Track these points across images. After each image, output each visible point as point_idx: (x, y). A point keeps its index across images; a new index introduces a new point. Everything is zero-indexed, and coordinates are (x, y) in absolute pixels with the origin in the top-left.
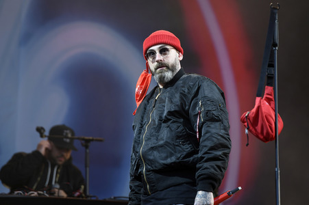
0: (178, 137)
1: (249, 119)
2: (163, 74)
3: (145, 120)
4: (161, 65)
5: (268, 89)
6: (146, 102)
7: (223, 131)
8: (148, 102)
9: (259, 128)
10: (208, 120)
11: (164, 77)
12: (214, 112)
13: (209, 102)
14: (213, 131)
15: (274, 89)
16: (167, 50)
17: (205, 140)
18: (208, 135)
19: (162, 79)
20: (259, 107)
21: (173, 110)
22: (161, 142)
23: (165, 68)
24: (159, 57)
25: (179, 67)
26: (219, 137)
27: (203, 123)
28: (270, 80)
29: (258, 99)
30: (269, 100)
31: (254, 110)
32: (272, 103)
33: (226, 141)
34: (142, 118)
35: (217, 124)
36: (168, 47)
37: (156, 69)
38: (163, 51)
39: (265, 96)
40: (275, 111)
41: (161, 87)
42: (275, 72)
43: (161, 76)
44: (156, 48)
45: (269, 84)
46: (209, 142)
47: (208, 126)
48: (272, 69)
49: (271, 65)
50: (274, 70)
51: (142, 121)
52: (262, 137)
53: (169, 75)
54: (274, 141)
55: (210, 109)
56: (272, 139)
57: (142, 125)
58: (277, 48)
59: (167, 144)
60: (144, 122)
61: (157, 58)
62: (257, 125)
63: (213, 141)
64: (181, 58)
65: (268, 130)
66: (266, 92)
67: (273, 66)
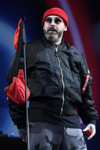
2: (53, 36)
11: (53, 38)
15: (24, 71)
16: (60, 21)
23: (55, 32)
24: (53, 23)
29: (14, 78)
30: (21, 78)
36: (61, 19)
37: (49, 30)
39: (19, 76)
44: (53, 17)
50: (24, 59)
65: (21, 97)
66: (19, 73)
67: (23, 57)
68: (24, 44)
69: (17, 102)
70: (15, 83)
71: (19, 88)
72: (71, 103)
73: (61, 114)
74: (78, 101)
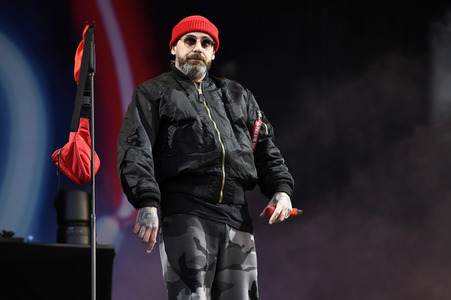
28: (85, 111)
29: (72, 135)
30: (84, 135)
37: (189, 59)
39: (79, 130)
40: (91, 147)
45: (84, 116)
48: (88, 97)
50: (91, 99)
65: (83, 171)
66: (81, 125)
67: (89, 94)
68: (91, 71)
69: (76, 180)
70: (73, 144)
71: (80, 153)
72: (239, 181)
73: (220, 201)
74: (250, 177)
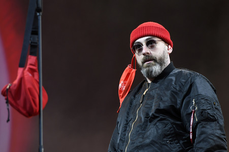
0: (165, 136)
1: (10, 92)
3: (131, 116)
4: (148, 58)
5: (32, 59)
6: (133, 97)
7: (219, 132)
8: (134, 96)
9: (21, 102)
10: (202, 120)
12: (209, 111)
13: (203, 101)
14: (210, 131)
16: (154, 42)
17: (200, 142)
18: (203, 136)
19: (149, 74)
20: (21, 79)
21: (162, 108)
22: (148, 141)
23: (152, 62)
24: (145, 49)
25: (168, 61)
26: (215, 138)
27: (198, 123)
28: (33, 49)
29: (20, 70)
30: (32, 71)
31: (16, 82)
32: (36, 74)
33: (222, 142)
34: (128, 114)
35: (213, 124)
36: (156, 39)
37: (143, 63)
38: (150, 43)
39: (28, 67)
40: (39, 83)
41: (149, 82)
42: (38, 41)
43: (149, 70)
44: (142, 40)
45: (32, 54)
46: (205, 143)
47: (203, 127)
48: (36, 36)
49: (35, 33)
50: (38, 38)
51: (128, 117)
52: (24, 112)
53: (157, 69)
54: (38, 116)
55: (205, 108)
56: (35, 114)
57: (127, 121)
58: (41, 13)
59: (153, 143)
60: (130, 118)
61: (144, 51)
62: (19, 98)
63: (209, 142)
64: (171, 51)
65: (31, 104)
66: (29, 62)
67: (37, 33)
